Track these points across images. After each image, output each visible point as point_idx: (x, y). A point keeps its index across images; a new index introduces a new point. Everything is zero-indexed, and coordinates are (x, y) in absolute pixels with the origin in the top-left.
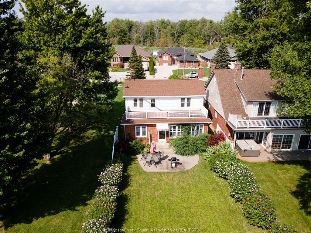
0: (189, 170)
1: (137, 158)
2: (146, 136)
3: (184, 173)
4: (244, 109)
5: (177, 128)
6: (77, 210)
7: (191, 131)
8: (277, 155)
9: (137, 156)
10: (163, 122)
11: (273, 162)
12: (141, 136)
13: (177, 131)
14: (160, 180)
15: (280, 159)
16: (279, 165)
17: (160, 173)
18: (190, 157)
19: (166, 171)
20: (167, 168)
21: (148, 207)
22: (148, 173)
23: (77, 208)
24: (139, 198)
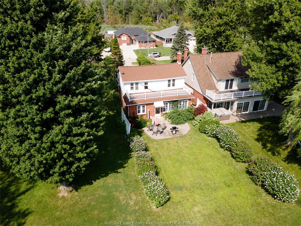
0: (186, 135)
1: (143, 131)
2: (145, 113)
3: (182, 137)
4: (215, 86)
5: (168, 104)
6: (120, 172)
7: (179, 106)
8: (240, 117)
9: (143, 129)
10: (159, 101)
11: (239, 122)
12: (141, 113)
13: (168, 107)
14: (169, 144)
15: (243, 120)
16: (243, 124)
17: (166, 139)
18: (182, 125)
19: (170, 137)
20: (170, 135)
21: (170, 162)
22: (157, 140)
24: (160, 158)
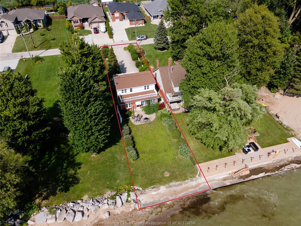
0: (152, 121)
1: (130, 119)
2: (131, 107)
3: (150, 123)
4: (173, 89)
7: (151, 102)
10: (138, 101)
11: (184, 112)
12: (128, 108)
13: (144, 103)
14: (142, 128)
16: (186, 114)
17: (141, 125)
18: (152, 114)
19: (144, 123)
22: (137, 125)
23: (117, 144)
24: (137, 136)
